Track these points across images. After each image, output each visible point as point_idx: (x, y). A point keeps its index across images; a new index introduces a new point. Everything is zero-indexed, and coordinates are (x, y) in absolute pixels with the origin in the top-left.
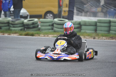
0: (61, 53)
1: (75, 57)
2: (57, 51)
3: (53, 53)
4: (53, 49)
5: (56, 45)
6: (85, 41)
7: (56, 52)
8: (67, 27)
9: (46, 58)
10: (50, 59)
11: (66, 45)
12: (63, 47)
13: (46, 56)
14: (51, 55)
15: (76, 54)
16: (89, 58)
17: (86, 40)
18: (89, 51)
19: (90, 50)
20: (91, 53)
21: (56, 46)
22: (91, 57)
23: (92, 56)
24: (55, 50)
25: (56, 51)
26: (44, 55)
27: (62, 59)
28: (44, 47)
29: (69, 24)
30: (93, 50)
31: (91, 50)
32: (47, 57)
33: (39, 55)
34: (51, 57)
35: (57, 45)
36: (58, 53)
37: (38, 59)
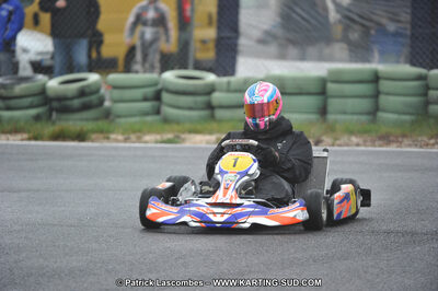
0: (239, 201)
1: (291, 215)
2: (224, 196)
3: (210, 200)
4: (206, 188)
5: (217, 171)
7: (220, 197)
8: (257, 100)
9: (185, 223)
10: (198, 224)
11: (255, 169)
13: (182, 213)
14: (204, 210)
15: (297, 204)
18: (340, 190)
21: (219, 177)
24: (214, 192)
25: (220, 193)
26: (175, 209)
27: (247, 225)
29: (266, 90)
30: (356, 187)
31: (347, 188)
32: (186, 218)
33: (154, 211)
36: (228, 201)
37: (150, 226)
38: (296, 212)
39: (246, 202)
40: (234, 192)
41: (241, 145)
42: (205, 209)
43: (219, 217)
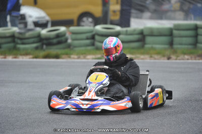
2: (89, 95)
4: (81, 91)
6: (147, 73)
10: (74, 110)
12: (102, 86)
16: (153, 106)
17: (148, 71)
19: (156, 89)
20: (157, 95)
22: (157, 104)
23: (161, 102)
25: (87, 93)
27: (99, 110)
28: (69, 86)
29: (112, 41)
32: (69, 107)
33: (54, 103)
34: (77, 106)
35: (90, 83)
36: (90, 98)
38: (125, 103)
39: (99, 98)
40: (94, 93)
41: (100, 69)
42: (78, 102)
43: (85, 106)
